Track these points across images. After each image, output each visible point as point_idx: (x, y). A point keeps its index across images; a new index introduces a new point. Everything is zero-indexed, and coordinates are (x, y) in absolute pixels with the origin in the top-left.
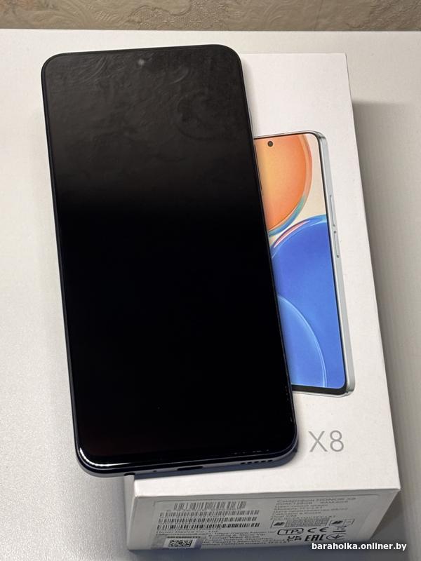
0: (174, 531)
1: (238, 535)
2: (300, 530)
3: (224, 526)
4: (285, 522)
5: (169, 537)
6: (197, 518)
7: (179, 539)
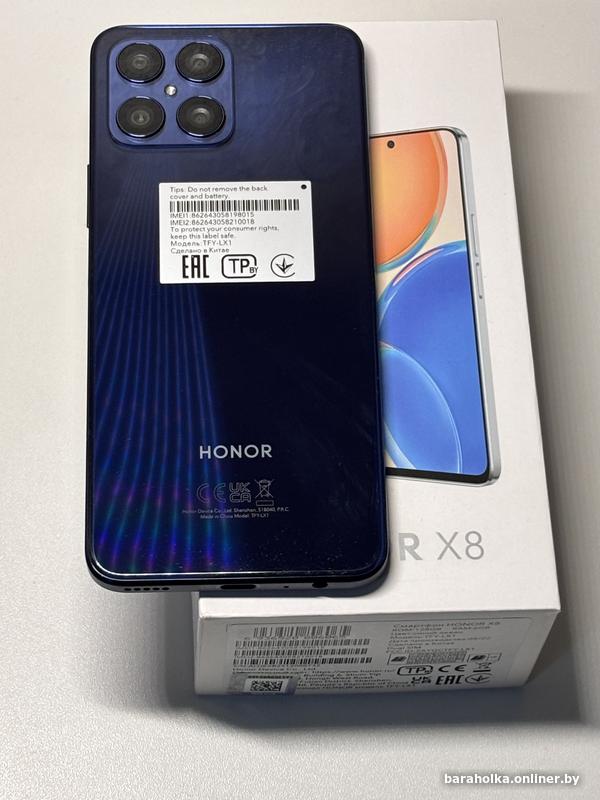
0: (256, 668)
1: (344, 675)
2: (428, 669)
3: (324, 661)
4: (407, 656)
5: (250, 677)
6: (286, 650)
7: (265, 680)
